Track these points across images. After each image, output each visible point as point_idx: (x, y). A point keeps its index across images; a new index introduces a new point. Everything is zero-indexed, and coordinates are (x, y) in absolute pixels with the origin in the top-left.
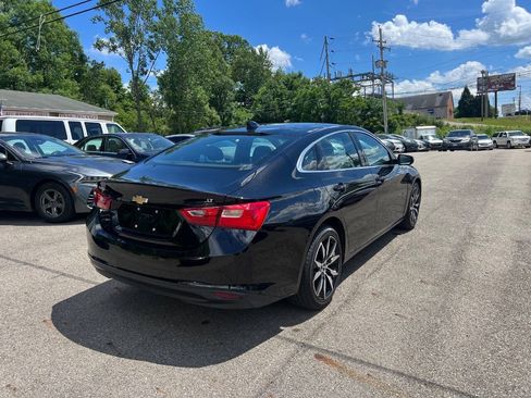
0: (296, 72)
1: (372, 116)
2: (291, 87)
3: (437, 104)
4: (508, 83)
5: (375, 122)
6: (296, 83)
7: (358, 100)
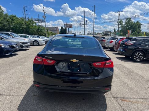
0: (14, 15)
1: (40, 31)
2: (12, 20)
3: (55, 30)
4: (71, 26)
5: (41, 33)
6: (14, 18)
7: (35, 26)
